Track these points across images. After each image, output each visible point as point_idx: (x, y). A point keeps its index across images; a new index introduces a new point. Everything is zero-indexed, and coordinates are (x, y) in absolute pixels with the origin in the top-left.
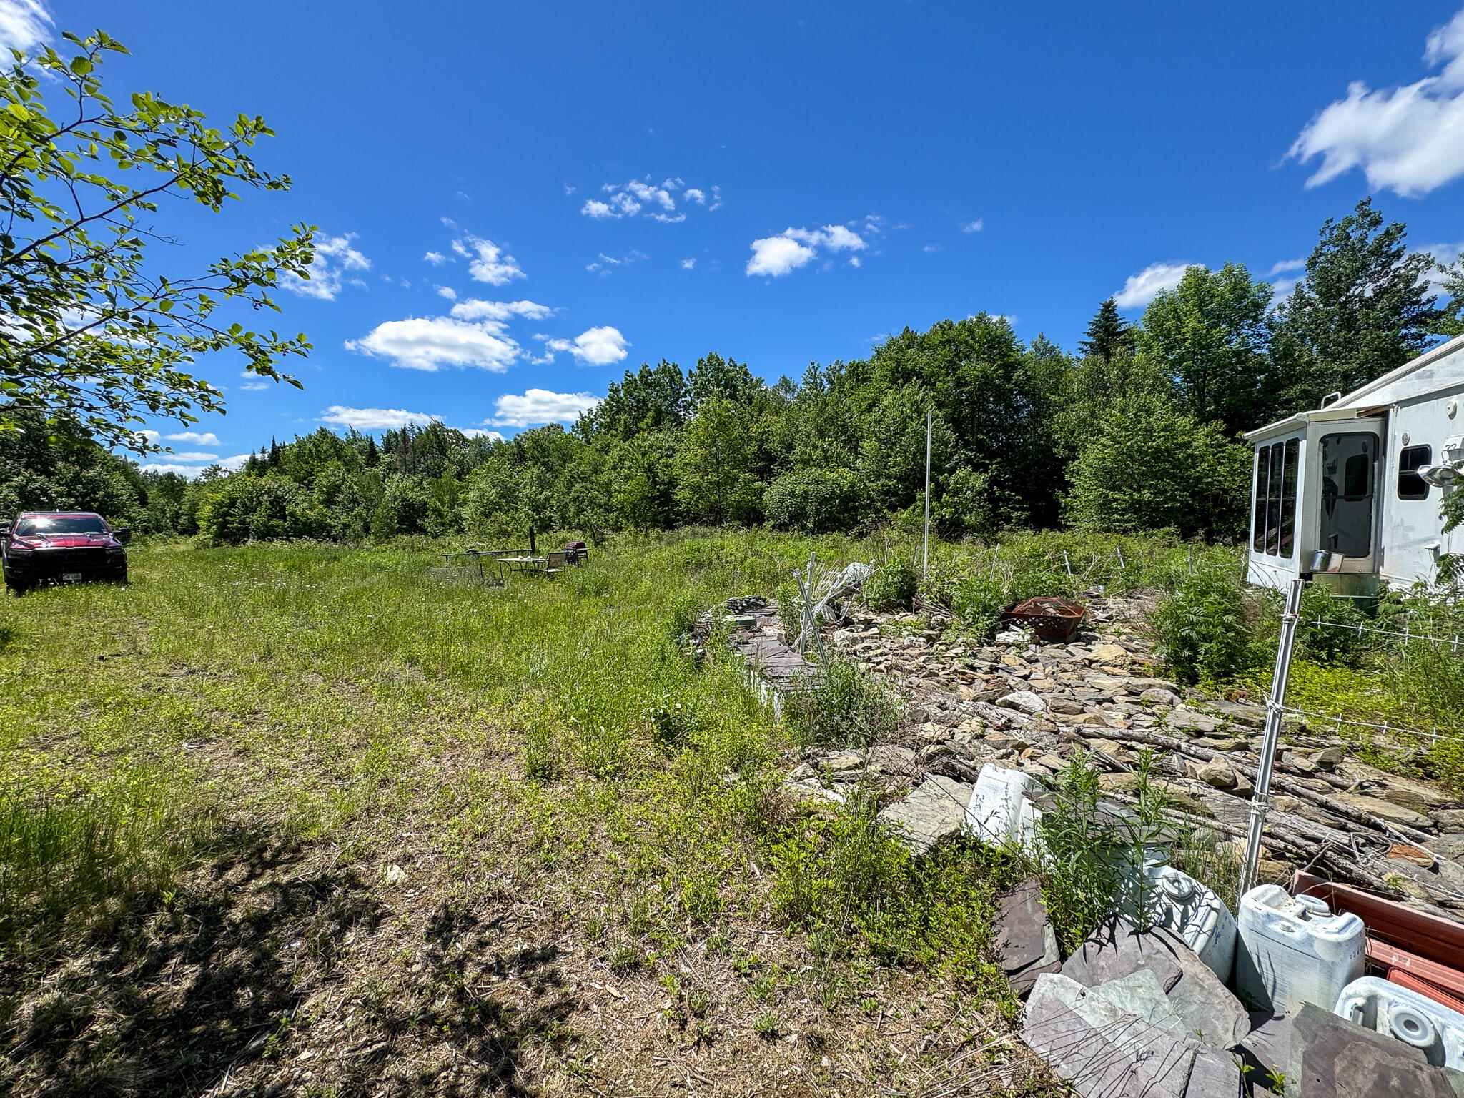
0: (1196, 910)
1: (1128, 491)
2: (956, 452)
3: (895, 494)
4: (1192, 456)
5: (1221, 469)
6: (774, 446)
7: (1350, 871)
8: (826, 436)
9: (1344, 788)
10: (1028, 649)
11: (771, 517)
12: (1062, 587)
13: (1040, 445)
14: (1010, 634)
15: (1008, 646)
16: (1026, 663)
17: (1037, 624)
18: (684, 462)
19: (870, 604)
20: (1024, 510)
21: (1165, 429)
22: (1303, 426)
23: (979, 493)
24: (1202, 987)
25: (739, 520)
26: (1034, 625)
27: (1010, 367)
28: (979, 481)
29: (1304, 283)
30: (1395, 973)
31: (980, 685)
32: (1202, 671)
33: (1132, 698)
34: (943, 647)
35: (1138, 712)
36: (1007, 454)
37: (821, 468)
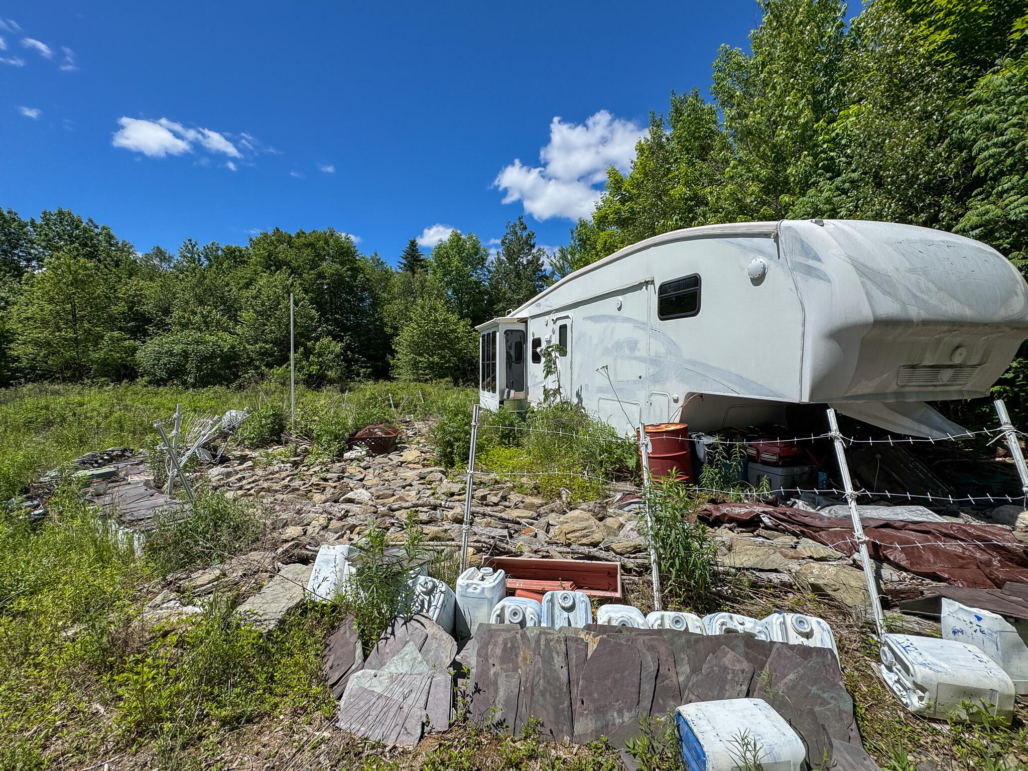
0: (434, 597)
1: (427, 356)
2: (319, 326)
3: (272, 355)
4: (457, 337)
5: (470, 345)
6: (148, 307)
7: (504, 548)
8: (206, 304)
9: (509, 507)
10: (364, 460)
11: (146, 373)
12: (386, 417)
13: (377, 325)
14: (354, 452)
15: (352, 460)
16: (362, 470)
17: (370, 443)
18: (23, 316)
19: (246, 443)
20: (367, 367)
21: (444, 321)
22: (497, 325)
23: (337, 356)
24: (436, 638)
25: (106, 376)
26: (368, 444)
27: (355, 271)
28: (337, 347)
29: (501, 252)
30: (518, 592)
31: (329, 491)
32: (457, 459)
33: (422, 481)
34: (305, 468)
35: (424, 489)
36: (356, 330)
37: (201, 331)
